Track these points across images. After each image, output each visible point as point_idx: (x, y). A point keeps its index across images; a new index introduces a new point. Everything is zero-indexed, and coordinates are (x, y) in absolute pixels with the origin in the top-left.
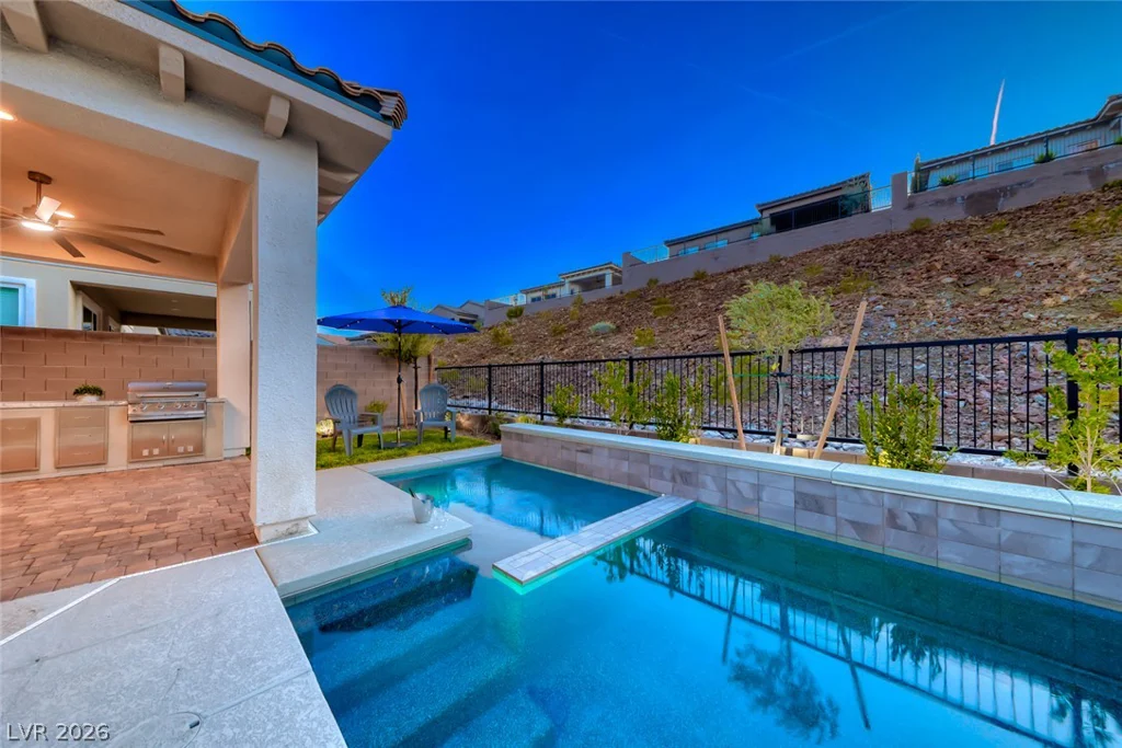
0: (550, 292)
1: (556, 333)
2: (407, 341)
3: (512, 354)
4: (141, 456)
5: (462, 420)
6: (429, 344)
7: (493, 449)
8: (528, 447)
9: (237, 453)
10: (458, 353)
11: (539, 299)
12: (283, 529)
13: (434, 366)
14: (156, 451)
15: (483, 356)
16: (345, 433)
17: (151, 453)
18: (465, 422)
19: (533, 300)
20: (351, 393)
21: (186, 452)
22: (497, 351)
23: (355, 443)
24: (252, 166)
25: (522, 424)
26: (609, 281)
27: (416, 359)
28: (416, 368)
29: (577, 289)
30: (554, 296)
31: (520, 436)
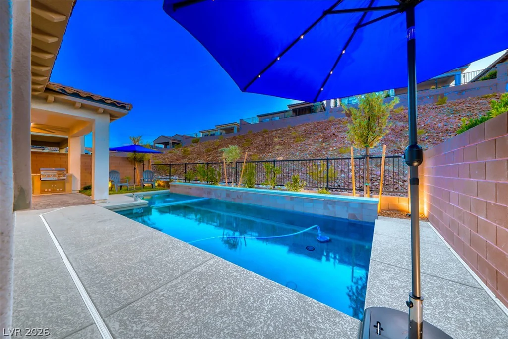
0: (213, 132)
1: (208, 151)
2: (139, 155)
3: (189, 159)
4: (44, 191)
5: (161, 183)
6: (149, 156)
7: (168, 190)
8: (177, 188)
9: (76, 192)
10: (168, 158)
11: (208, 135)
12: (101, 201)
13: (151, 164)
14: (49, 190)
15: (177, 160)
16: (115, 185)
17: (48, 191)
18: (162, 184)
19: (205, 136)
20: (117, 172)
21: (59, 190)
22: (183, 158)
23: (119, 188)
24: (94, 120)
25: (177, 183)
26: (235, 130)
27: (143, 161)
28: (143, 164)
29: (224, 132)
30: (214, 134)
31: (175, 186)
